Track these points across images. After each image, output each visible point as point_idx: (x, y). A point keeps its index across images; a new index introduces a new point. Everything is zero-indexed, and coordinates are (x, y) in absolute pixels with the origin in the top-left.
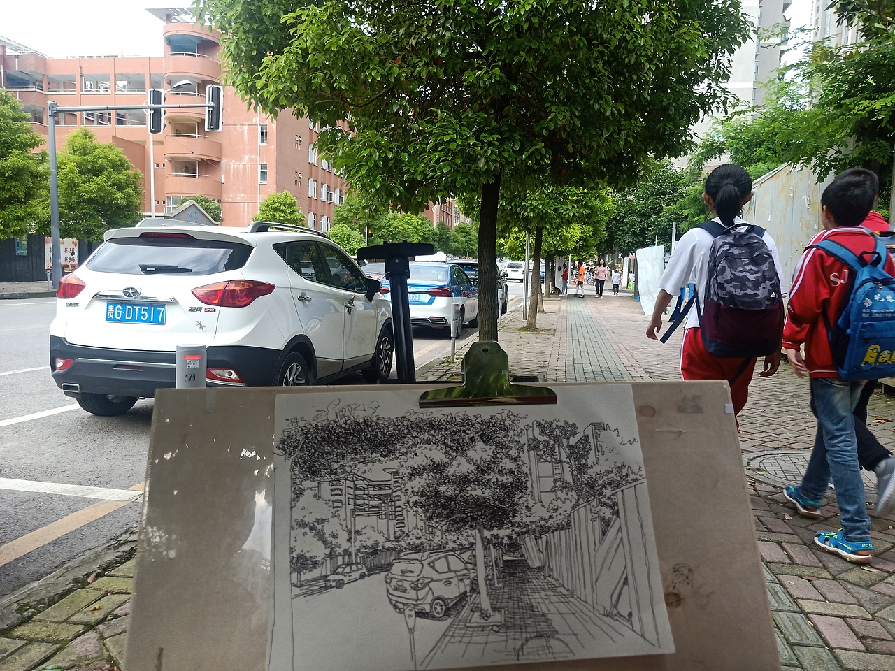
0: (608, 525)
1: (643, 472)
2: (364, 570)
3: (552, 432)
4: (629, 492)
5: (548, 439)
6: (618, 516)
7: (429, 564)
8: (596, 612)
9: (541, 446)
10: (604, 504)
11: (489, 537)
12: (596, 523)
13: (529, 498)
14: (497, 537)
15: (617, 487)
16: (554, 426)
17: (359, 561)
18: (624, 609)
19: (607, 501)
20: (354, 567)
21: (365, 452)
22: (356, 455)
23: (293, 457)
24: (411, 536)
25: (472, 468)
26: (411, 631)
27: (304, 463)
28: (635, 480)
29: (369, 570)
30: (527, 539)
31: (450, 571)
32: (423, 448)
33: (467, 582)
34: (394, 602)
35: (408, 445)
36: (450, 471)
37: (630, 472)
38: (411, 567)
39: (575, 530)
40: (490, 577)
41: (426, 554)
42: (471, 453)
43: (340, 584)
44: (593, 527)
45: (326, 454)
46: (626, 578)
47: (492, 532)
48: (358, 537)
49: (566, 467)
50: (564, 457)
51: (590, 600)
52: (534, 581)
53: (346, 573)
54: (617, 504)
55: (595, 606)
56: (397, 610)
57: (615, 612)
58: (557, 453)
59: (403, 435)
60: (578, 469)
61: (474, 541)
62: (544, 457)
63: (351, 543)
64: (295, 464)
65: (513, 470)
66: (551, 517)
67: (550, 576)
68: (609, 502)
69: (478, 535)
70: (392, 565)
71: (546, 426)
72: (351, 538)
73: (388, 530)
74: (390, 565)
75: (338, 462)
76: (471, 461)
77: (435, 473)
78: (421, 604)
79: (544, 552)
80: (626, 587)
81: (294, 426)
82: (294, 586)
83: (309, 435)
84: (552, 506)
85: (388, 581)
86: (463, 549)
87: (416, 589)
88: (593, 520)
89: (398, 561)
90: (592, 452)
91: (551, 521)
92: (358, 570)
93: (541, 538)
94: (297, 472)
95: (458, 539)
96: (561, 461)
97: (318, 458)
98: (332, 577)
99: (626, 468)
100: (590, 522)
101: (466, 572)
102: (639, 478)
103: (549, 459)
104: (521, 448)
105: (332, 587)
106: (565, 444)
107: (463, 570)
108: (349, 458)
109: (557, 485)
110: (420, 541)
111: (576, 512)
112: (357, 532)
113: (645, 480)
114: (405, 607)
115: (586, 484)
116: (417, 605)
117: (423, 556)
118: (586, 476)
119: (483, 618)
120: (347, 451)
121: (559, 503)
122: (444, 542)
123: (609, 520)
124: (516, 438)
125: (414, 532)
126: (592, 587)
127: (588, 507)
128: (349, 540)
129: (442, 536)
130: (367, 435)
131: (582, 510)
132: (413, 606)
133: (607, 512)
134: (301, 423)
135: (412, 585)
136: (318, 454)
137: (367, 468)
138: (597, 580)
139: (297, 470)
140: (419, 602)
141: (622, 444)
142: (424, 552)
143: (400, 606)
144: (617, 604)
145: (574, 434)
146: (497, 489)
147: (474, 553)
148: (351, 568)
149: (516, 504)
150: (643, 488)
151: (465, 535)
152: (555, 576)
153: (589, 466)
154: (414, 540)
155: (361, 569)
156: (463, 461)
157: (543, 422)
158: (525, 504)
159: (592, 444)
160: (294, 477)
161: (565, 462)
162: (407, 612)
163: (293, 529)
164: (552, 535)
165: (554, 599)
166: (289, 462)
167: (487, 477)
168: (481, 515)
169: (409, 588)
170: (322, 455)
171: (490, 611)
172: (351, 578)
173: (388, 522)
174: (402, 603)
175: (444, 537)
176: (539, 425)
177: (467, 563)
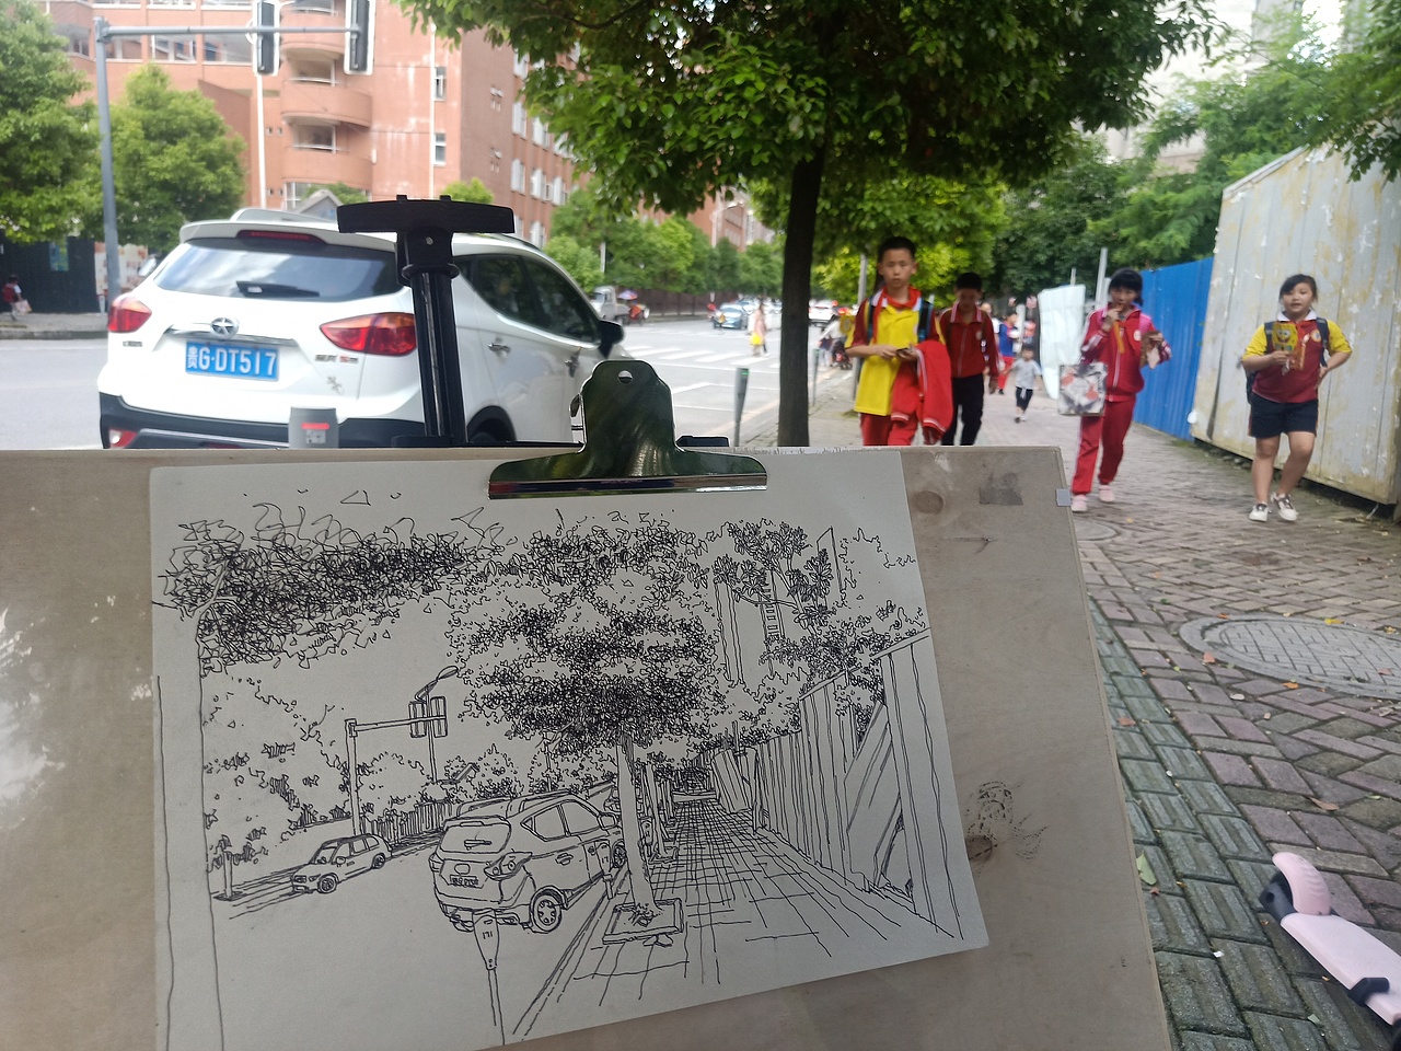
0: (868, 721)
1: (925, 619)
2: (383, 848)
3: (760, 545)
4: (902, 657)
5: (752, 559)
6: (884, 703)
7: (523, 823)
8: (850, 887)
9: (740, 573)
10: (859, 681)
11: (644, 759)
12: (846, 719)
13: (720, 677)
14: (659, 758)
15: (881, 648)
16: (763, 534)
17: (369, 831)
18: (897, 876)
19: (863, 675)
20: (358, 845)
21: (373, 595)
22: (352, 601)
23: (202, 609)
24: (482, 768)
25: (606, 621)
26: (491, 967)
27: (229, 621)
28: (911, 634)
29: (393, 848)
30: (720, 758)
31: (568, 833)
32: (501, 582)
33: (605, 853)
34: (450, 909)
35: (469, 576)
36: (561, 629)
37: (903, 618)
38: (484, 834)
39: (808, 735)
40: (648, 840)
41: (516, 803)
42: (602, 591)
43: (327, 885)
44: (841, 725)
45: (282, 600)
46: (901, 816)
47: (650, 749)
48: (364, 779)
49: (787, 612)
50: (782, 593)
51: (838, 866)
52: (734, 838)
53: (341, 858)
54: (882, 680)
55: (849, 876)
56: (459, 926)
57: (883, 882)
58: (770, 586)
59: (457, 557)
60: (810, 616)
61: (615, 771)
62: (746, 595)
63: (349, 794)
64: (207, 626)
65: (688, 622)
66: (762, 711)
67: (763, 827)
68: (868, 677)
69: (622, 756)
70: (444, 833)
71: (747, 533)
72: (349, 782)
73: (432, 759)
74: (441, 832)
75: (310, 618)
76: (602, 607)
77: (529, 634)
78: (509, 908)
79: (752, 781)
80: (901, 833)
81: (201, 540)
82: (216, 898)
83: (239, 560)
84: (763, 690)
85: (436, 865)
86: (592, 787)
87: (498, 877)
88: (840, 714)
89: (458, 822)
90: (834, 583)
91: (763, 719)
92: (368, 849)
93: (745, 754)
94: (213, 645)
95: (582, 767)
96: (777, 602)
97: (263, 610)
98: (309, 871)
99: (896, 610)
100: (835, 717)
101: (600, 832)
102: (918, 629)
103: (755, 597)
104: (700, 578)
105: (307, 891)
106: (784, 570)
107: (595, 829)
108: (337, 609)
109: (772, 648)
110: (503, 776)
111: (808, 700)
112: (362, 768)
113: (928, 632)
114: (476, 918)
115: (825, 645)
116: (501, 911)
117: (509, 808)
118: (825, 629)
119: (639, 922)
120: (331, 593)
121: (776, 684)
122: (552, 775)
123: (869, 710)
124: (691, 559)
125: (489, 759)
126: (842, 840)
127: (831, 688)
128: (343, 788)
129: (548, 763)
130: (377, 556)
131: (819, 696)
132: (492, 914)
133: (864, 697)
134: (216, 533)
135: (489, 871)
136: (263, 603)
137: (380, 630)
138: (849, 826)
139: (212, 640)
140: (504, 904)
141: (887, 565)
142: (512, 799)
143: (465, 916)
144: (886, 866)
145: (800, 548)
146: (656, 661)
147: (615, 794)
148: (351, 848)
149: (695, 691)
150: (925, 649)
151: (596, 758)
152: (774, 827)
153: (830, 609)
154: (490, 775)
155: (375, 847)
156: (587, 608)
157: (741, 526)
158: (713, 689)
159: (833, 567)
160: (206, 654)
161: (784, 603)
162: (481, 927)
163: (210, 772)
164: (765, 746)
165: (772, 869)
166: (191, 623)
167: (637, 639)
168: (627, 716)
169: (481, 877)
170: (273, 603)
171: (652, 907)
172: (352, 868)
173: (431, 742)
174: (470, 910)
175: (553, 766)
176: (734, 531)
177: (602, 814)
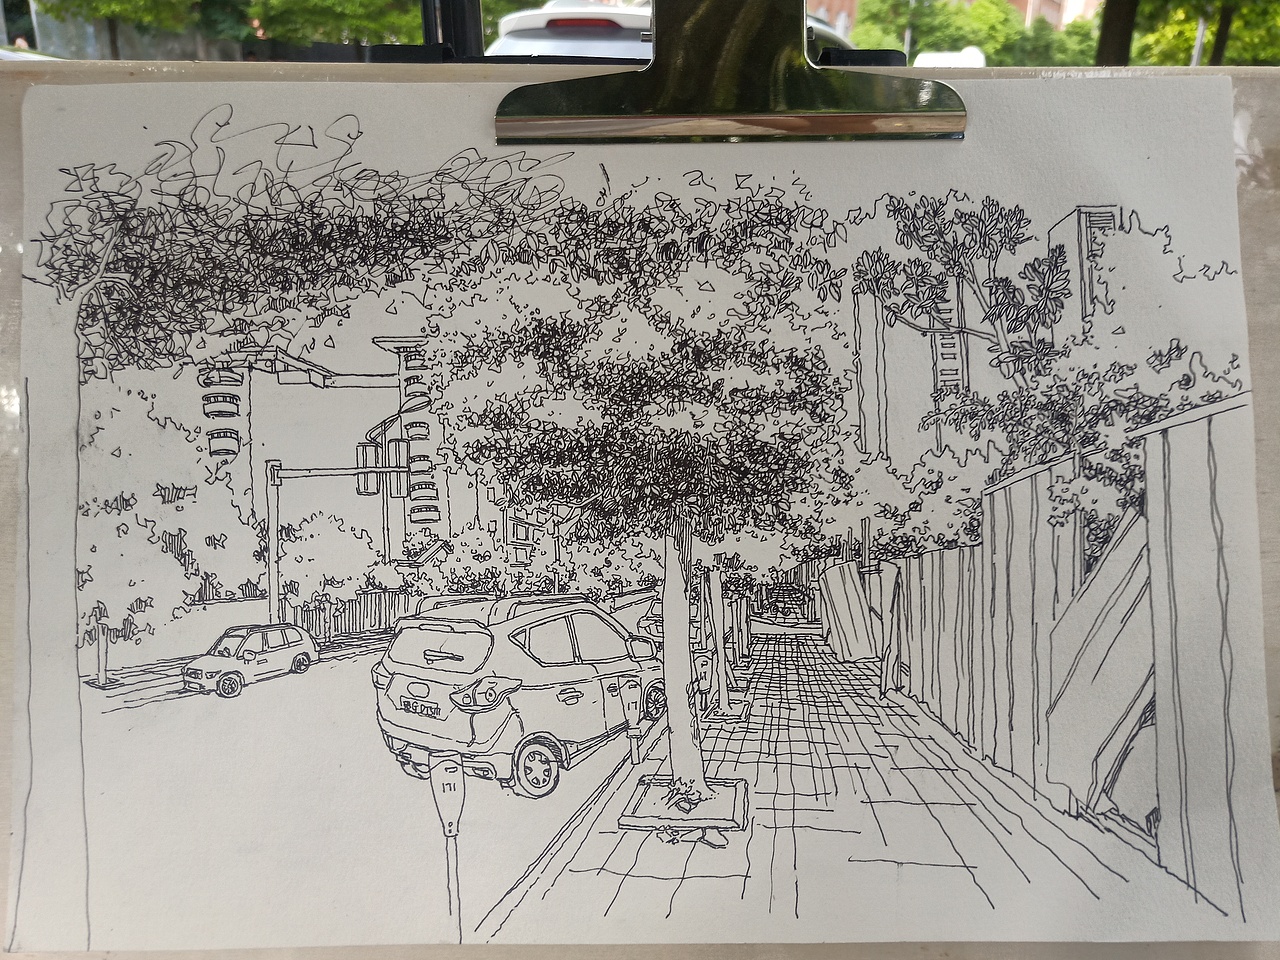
0: (1107, 540)
1: (1244, 373)
2: (307, 646)
3: (941, 234)
4: (1187, 438)
5: (924, 257)
6: (1142, 512)
7: (512, 636)
8: (1041, 804)
9: (900, 280)
10: (1098, 473)
11: (708, 562)
12: (1066, 533)
13: (848, 446)
14: (733, 562)
15: (1149, 419)
16: (949, 215)
17: (290, 619)
18: (1133, 798)
19: (1107, 463)
20: (275, 638)
21: (313, 282)
22: (284, 289)
23: (84, 289)
24: (458, 549)
25: (665, 344)
26: (451, 832)
27: (119, 309)
28: (1212, 399)
29: (323, 648)
30: (833, 575)
31: (578, 659)
32: (506, 273)
33: (634, 695)
34: (397, 744)
35: (457, 263)
36: (593, 352)
37: (1199, 370)
38: (453, 644)
39: (994, 552)
40: (704, 685)
41: (505, 605)
42: (663, 297)
43: (229, 687)
44: (1056, 543)
45: (190, 283)
46: (1152, 704)
47: (719, 548)
48: (287, 546)
49: (979, 349)
50: (974, 316)
51: (1023, 767)
52: (846, 701)
53: (250, 652)
54: (1143, 474)
55: (1041, 785)
56: (409, 768)
57: (1104, 805)
58: (953, 304)
59: (441, 232)
60: (1019, 358)
61: (659, 574)
62: (907, 315)
63: (267, 564)
64: (90, 313)
65: (800, 354)
66: (915, 506)
67: (898, 689)
68: (1118, 467)
69: (673, 555)
70: (396, 636)
71: (920, 213)
72: (267, 549)
73: (386, 529)
74: (391, 633)
75: (225, 310)
76: (661, 321)
77: (543, 355)
78: (484, 754)
79: (887, 616)
80: (1147, 732)
81: (86, 190)
82: (87, 683)
83: (134, 222)
84: (921, 473)
85: (382, 680)
86: (621, 595)
87: (470, 708)
88: (1056, 522)
89: (417, 623)
90: (1072, 305)
91: (917, 519)
92: (287, 644)
93: (879, 571)
94: (96, 340)
95: (608, 563)
96: (962, 330)
97: (164, 295)
98: (206, 664)
99: (1186, 356)
100: (1045, 530)
101: (627, 665)
102: (1227, 390)
103: (923, 321)
104: (831, 285)
105: (202, 691)
106: (982, 273)
107: (620, 658)
108: (263, 301)
109: (944, 406)
110: (487, 564)
111: (999, 496)
112: (287, 531)
113: (1247, 398)
114: (434, 761)
115: (1042, 407)
116: (472, 756)
117: (493, 612)
118: (1045, 382)
119: (677, 804)
120: (256, 277)
121: (946, 464)
122: (562, 571)
123: (1111, 524)
124: (818, 252)
125: (469, 537)
126: (1036, 728)
127: (1044, 479)
128: (260, 555)
129: (557, 553)
130: (321, 225)
131: (1021, 491)
132: (458, 758)
133: (1104, 499)
134: (108, 183)
135: (458, 698)
136: (164, 285)
137: (321, 334)
138: (1052, 707)
139: (96, 333)
140: (474, 747)
141: (1180, 278)
142: (499, 599)
143: (419, 756)
144: (1114, 781)
145: (1013, 242)
146: (742, 412)
147: (657, 609)
148: (265, 641)
149: (802, 464)
150: (1237, 428)
151: (632, 552)
152: (916, 691)
153: (1058, 347)
154: (467, 560)
155: (297, 643)
156: (637, 321)
157: (911, 202)
158: (834, 464)
159: (1074, 276)
160: (88, 353)
161: (977, 333)
162: (440, 775)
163: (86, 514)
164: (915, 562)
165: (906, 756)
166: (70, 308)
167: (713, 375)
168: (687, 493)
169: (446, 706)
170: (177, 286)
171: (700, 785)
172: (264, 668)
173: (385, 503)
174: (426, 749)
175: (565, 558)
176: (897, 209)
177: (633, 638)
